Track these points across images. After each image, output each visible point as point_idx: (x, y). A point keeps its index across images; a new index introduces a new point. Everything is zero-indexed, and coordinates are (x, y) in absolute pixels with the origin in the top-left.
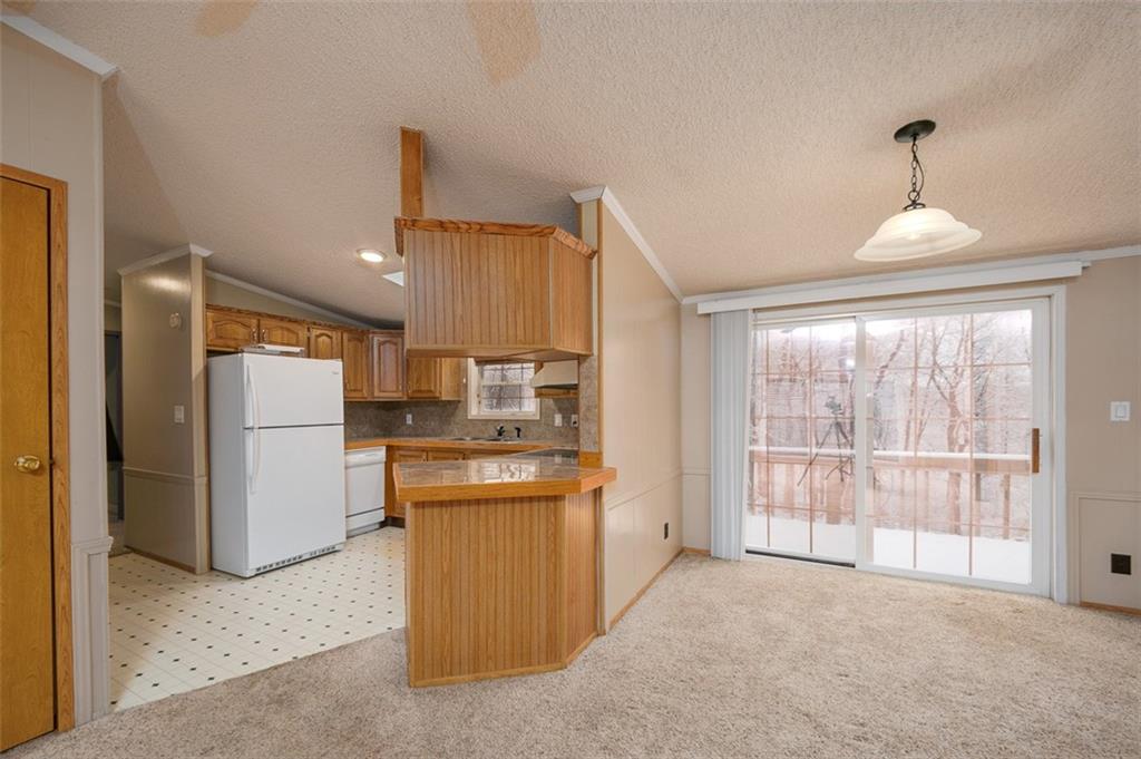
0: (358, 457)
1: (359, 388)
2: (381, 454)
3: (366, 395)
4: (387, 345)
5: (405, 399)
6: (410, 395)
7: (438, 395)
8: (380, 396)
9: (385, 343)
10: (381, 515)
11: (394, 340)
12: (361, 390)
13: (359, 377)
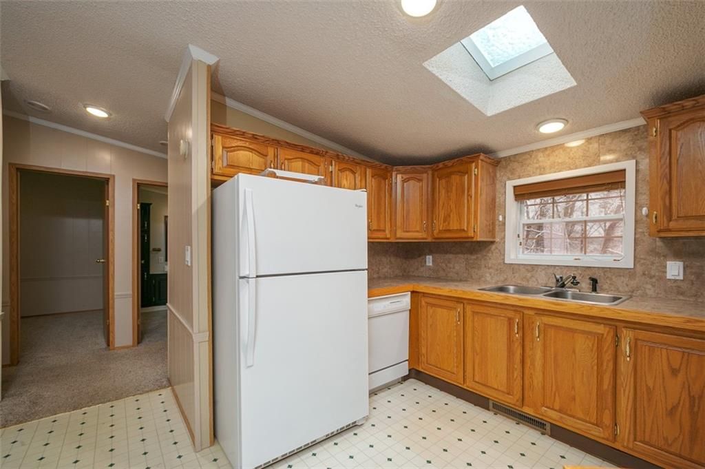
0: (382, 305)
1: (382, 228)
2: (405, 301)
3: (388, 236)
4: (412, 182)
5: (429, 240)
6: (436, 236)
7: (471, 234)
8: (402, 235)
9: (408, 180)
10: (404, 370)
11: (418, 176)
12: (384, 231)
13: (382, 216)
